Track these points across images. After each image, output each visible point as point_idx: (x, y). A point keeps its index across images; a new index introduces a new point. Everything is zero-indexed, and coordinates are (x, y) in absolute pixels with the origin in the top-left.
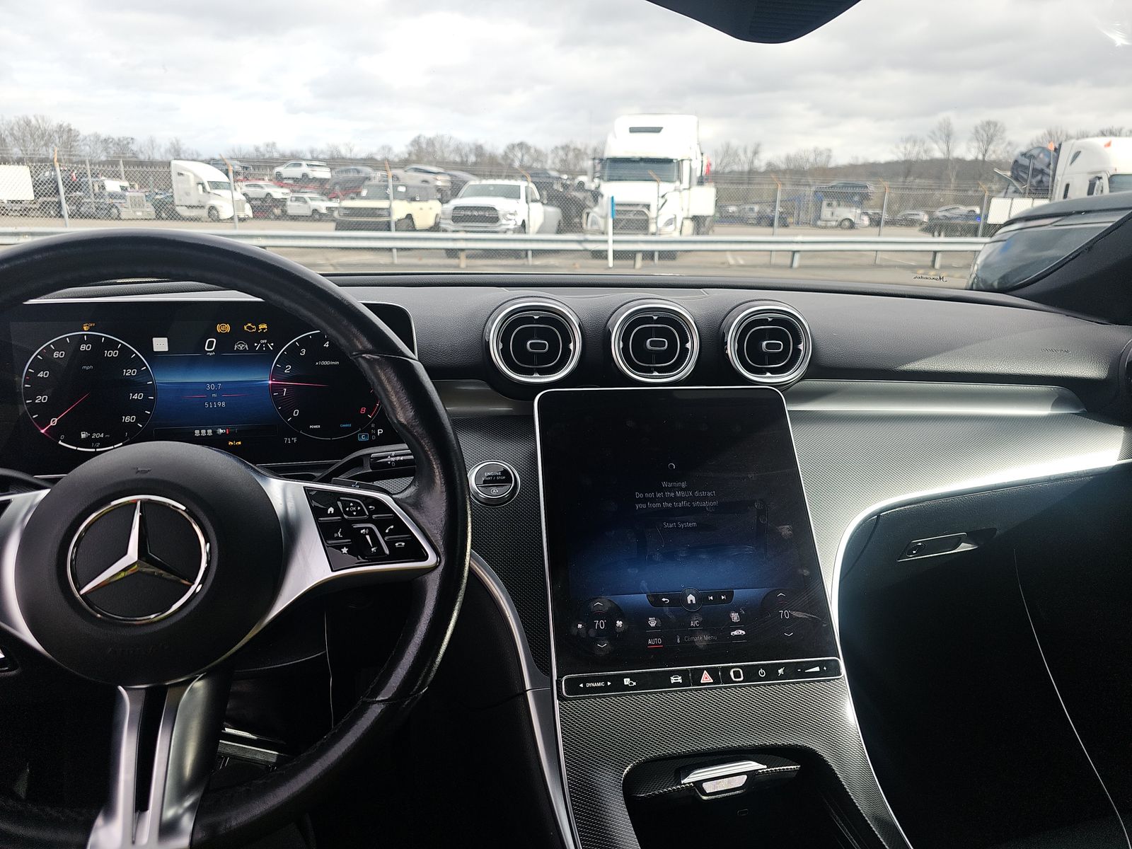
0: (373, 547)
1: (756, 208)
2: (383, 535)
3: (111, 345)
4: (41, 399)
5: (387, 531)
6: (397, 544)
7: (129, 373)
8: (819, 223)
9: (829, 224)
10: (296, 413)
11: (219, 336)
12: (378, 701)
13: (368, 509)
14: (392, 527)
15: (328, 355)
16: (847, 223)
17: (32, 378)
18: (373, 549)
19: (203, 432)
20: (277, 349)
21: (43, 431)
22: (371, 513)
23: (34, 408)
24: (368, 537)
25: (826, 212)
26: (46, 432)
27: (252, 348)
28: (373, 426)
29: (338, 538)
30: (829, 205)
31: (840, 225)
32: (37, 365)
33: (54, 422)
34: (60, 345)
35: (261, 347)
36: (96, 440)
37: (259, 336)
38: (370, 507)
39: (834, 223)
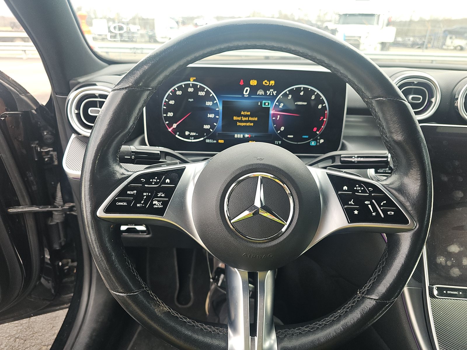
0: (373, 213)
1: (412, 39)
2: (380, 207)
3: (202, 89)
4: (170, 114)
5: (382, 204)
6: (389, 213)
7: (209, 104)
8: (444, 47)
9: (450, 48)
10: (282, 129)
11: (251, 87)
12: (372, 299)
13: (369, 190)
14: (385, 202)
15: (301, 99)
16: (459, 48)
17: (167, 104)
18: (373, 214)
19: (239, 135)
20: (278, 94)
21: (170, 130)
22: (371, 192)
23: (167, 118)
24: (370, 206)
25: (448, 42)
26: (172, 131)
27: (266, 93)
28: (319, 138)
29: (351, 204)
30: (451, 38)
31: (455, 48)
32: (170, 98)
33: (175, 126)
34: (180, 88)
35: (270, 93)
36: (192, 136)
37: (269, 88)
38: (370, 189)
39: (452, 48)
